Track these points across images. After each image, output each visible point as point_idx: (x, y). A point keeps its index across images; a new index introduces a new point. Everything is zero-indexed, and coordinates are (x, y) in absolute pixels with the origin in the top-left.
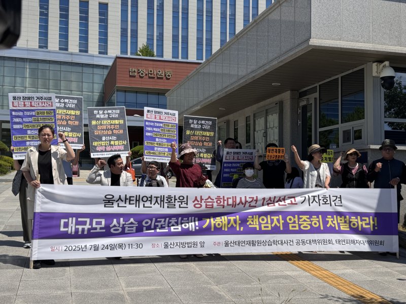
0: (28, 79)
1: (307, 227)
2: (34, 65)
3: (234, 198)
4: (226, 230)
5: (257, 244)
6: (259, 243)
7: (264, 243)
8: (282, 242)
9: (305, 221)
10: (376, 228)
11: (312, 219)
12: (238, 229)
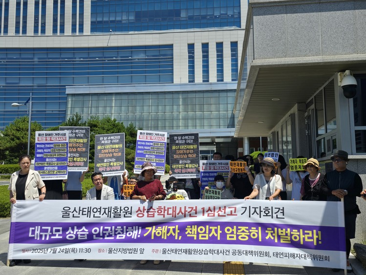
0: (181, 106)
1: (245, 238)
2: (185, 96)
3: (174, 209)
4: (165, 238)
5: (193, 253)
6: (196, 251)
7: (201, 252)
8: (218, 252)
9: (243, 232)
10: (320, 242)
11: (250, 231)
12: (176, 238)
